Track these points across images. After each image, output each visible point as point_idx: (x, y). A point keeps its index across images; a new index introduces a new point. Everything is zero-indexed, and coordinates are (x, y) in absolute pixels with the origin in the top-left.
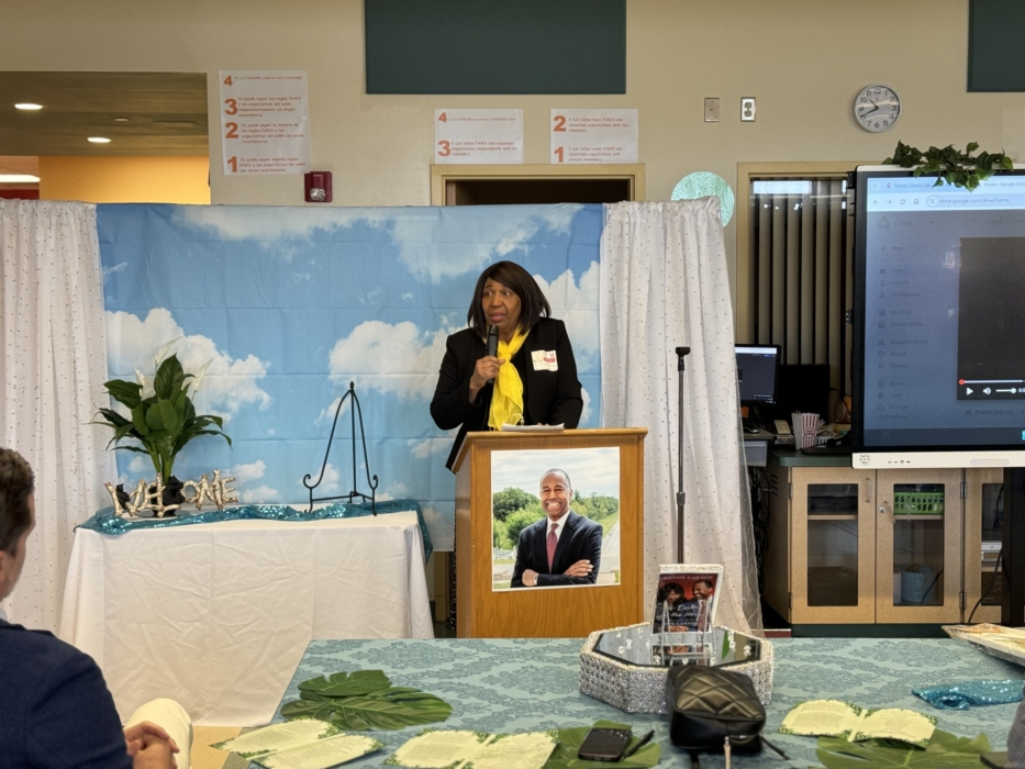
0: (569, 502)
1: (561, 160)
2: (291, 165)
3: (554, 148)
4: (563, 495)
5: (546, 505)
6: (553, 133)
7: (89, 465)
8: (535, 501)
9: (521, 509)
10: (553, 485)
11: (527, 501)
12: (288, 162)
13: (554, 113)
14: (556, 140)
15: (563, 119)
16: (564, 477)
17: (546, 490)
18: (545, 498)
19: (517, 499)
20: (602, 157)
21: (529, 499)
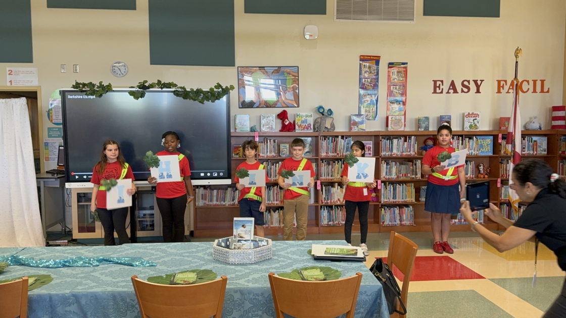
1: (11, 84)
3: (8, 80)
6: (8, 76)
13: (8, 69)
14: (9, 78)
15: (12, 71)
20: (26, 84)
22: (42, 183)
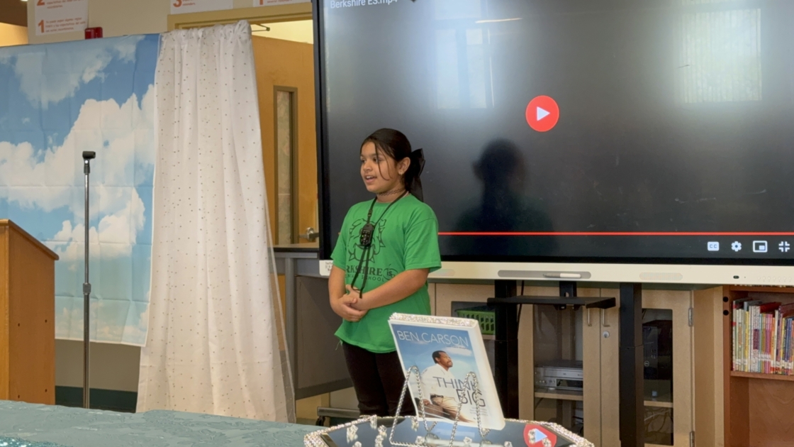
1: (262, 2)
2: (77, 23)
12: (75, 21)
22: (289, 263)
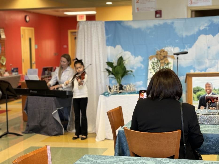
0: (212, 90)
2: (151, 9)
4: (211, 88)
5: (206, 90)
7: (103, 81)
8: (203, 89)
9: (200, 91)
10: (208, 86)
11: (201, 90)
16: (211, 84)
17: (206, 87)
18: (206, 89)
19: (199, 89)
21: (202, 89)
